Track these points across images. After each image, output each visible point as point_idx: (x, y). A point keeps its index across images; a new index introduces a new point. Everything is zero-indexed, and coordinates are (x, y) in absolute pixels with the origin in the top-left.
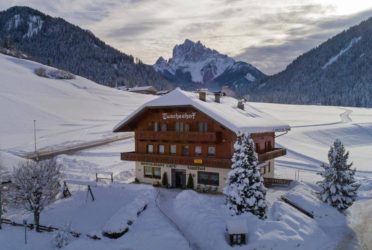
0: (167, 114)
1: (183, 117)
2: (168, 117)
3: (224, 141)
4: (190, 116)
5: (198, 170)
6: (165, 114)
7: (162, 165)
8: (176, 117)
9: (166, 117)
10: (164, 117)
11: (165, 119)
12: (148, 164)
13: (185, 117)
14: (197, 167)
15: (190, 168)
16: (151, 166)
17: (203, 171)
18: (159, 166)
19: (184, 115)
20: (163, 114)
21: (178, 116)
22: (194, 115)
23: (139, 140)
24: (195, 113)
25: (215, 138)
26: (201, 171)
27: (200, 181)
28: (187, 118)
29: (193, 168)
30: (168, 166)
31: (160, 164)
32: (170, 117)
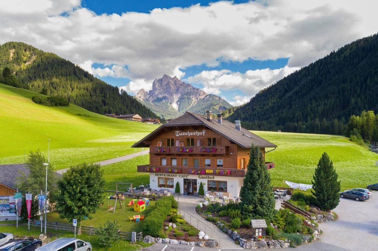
0: (179, 132)
1: (194, 134)
2: (181, 134)
3: (231, 154)
4: (201, 133)
5: (208, 179)
6: (178, 132)
7: (175, 176)
8: (188, 134)
9: (179, 134)
10: (177, 135)
11: (178, 136)
12: (162, 175)
13: (196, 134)
14: (207, 177)
15: (200, 178)
16: (164, 177)
17: (213, 180)
18: (172, 176)
19: (195, 133)
20: (176, 132)
21: (190, 133)
22: (204, 133)
23: (153, 154)
24: (205, 131)
25: (224, 151)
26: (210, 179)
27: (210, 189)
28: (198, 135)
29: (203, 178)
30: (180, 176)
31: (173, 175)
32: (182, 134)
